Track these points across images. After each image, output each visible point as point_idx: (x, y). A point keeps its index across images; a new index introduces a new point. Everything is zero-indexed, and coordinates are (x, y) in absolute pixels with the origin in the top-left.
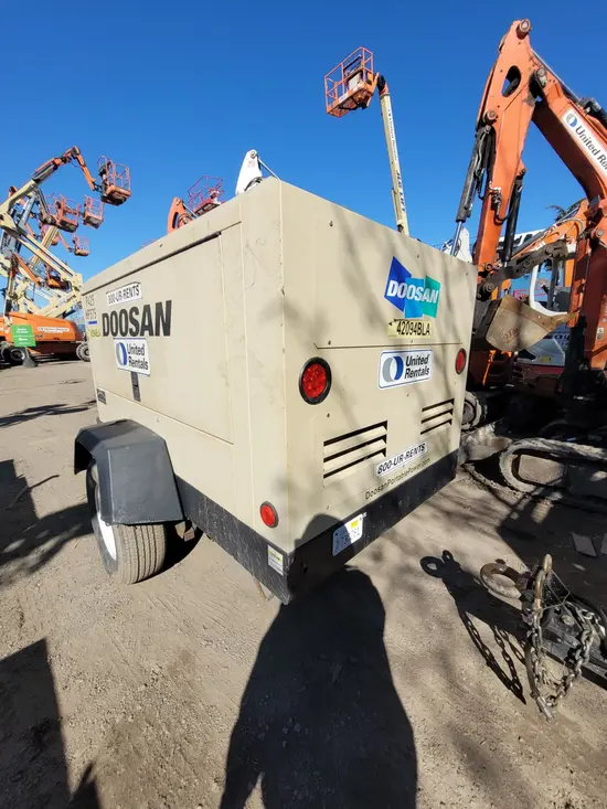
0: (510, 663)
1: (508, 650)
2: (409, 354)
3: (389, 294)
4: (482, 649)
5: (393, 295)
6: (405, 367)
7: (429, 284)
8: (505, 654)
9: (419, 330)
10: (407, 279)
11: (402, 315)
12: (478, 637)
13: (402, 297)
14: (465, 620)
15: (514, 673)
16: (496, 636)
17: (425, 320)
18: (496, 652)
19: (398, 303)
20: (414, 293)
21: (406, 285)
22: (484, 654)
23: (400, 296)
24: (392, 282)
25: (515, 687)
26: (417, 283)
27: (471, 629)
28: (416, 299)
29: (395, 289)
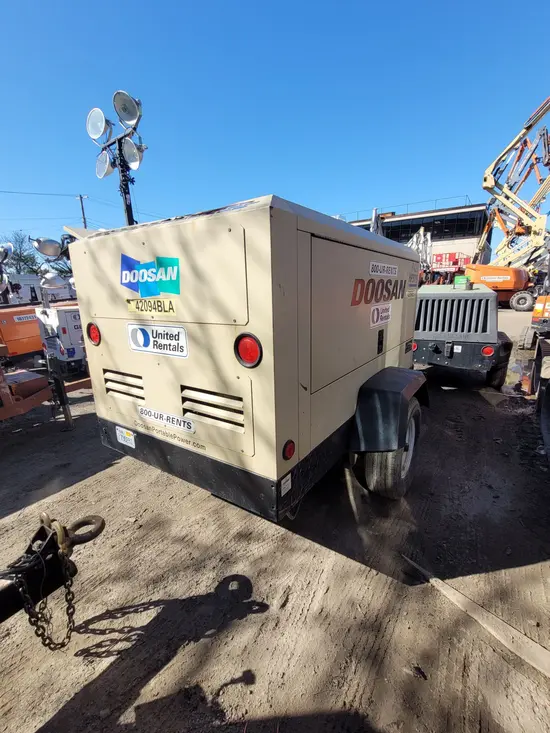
0: (103, 632)
1: (115, 635)
2: (155, 329)
3: (124, 281)
4: (123, 610)
5: (127, 281)
6: (152, 339)
7: (161, 263)
8: (113, 631)
9: (159, 307)
10: (136, 266)
11: (138, 295)
12: (136, 611)
13: (136, 281)
14: (156, 604)
15: (94, 631)
16: (132, 629)
17: (165, 298)
18: (117, 623)
19: (132, 286)
20: (146, 276)
21: (136, 271)
22: (117, 610)
23: (132, 281)
24: (124, 272)
25: (83, 627)
26: (147, 266)
27: (146, 606)
28: (150, 280)
29: (128, 277)
